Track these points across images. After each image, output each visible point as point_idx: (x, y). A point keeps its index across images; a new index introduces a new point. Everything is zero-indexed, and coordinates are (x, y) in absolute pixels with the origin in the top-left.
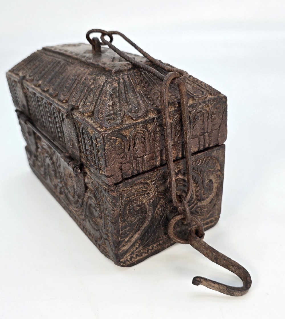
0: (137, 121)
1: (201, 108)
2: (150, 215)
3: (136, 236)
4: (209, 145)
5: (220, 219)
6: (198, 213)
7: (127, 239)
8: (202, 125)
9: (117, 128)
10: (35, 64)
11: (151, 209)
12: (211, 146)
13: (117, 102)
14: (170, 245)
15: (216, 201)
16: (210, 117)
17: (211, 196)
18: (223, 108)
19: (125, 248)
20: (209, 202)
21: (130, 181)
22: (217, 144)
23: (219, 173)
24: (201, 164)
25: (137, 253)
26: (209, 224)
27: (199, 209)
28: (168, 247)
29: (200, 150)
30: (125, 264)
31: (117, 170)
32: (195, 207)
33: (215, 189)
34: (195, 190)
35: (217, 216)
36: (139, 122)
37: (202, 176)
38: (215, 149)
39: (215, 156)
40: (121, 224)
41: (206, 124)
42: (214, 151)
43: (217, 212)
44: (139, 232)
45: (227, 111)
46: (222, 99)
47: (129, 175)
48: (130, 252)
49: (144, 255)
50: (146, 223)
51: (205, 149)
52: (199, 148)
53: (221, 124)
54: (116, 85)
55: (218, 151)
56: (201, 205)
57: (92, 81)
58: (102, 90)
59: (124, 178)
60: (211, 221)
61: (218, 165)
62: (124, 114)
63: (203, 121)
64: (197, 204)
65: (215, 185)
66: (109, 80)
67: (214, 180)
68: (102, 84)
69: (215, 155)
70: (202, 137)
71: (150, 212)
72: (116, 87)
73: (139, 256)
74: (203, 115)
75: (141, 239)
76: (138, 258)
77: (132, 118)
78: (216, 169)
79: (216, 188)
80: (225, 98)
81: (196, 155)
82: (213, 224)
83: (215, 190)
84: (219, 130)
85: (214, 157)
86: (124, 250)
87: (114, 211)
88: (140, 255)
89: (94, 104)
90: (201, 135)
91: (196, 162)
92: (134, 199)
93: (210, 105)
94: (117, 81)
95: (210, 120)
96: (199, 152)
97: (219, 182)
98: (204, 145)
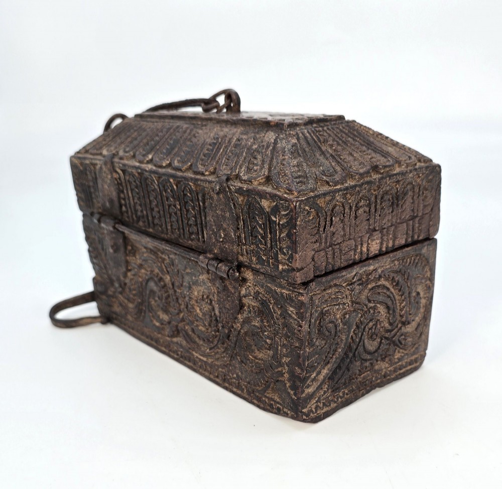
0: (335, 188)
1: (411, 178)
2: (344, 339)
3: (325, 372)
4: (418, 237)
5: (426, 358)
6: (401, 344)
7: (314, 375)
8: (412, 203)
9: (312, 194)
10: (129, 137)
11: (345, 329)
12: (421, 238)
13: (302, 162)
14: (365, 392)
15: (423, 328)
16: (421, 192)
17: (417, 319)
18: (436, 181)
19: (310, 390)
20: (414, 329)
21: (324, 279)
22: (428, 236)
23: (428, 282)
24: (409, 265)
25: (324, 401)
26: (413, 364)
27: (403, 337)
28: (363, 395)
29: (408, 243)
30: (308, 418)
31: (309, 260)
32: (398, 334)
33: (423, 308)
34: (400, 306)
35: (422, 353)
36: (337, 189)
37: (409, 284)
38: (426, 243)
39: (426, 255)
40: (307, 350)
41: (416, 202)
42: (424, 246)
43: (423, 345)
44: (329, 366)
45: (440, 188)
46: (436, 168)
47: (322, 271)
48: (315, 398)
49: (333, 405)
50: (338, 353)
51: (414, 243)
52: (406, 240)
53: (433, 206)
54: (294, 141)
55: (429, 246)
56: (405, 331)
57: (252, 140)
58: (274, 148)
59: (316, 275)
60: (416, 361)
61: (428, 270)
62: (317, 178)
63: (413, 199)
64: (400, 328)
65: (423, 301)
66: (282, 136)
67: (422, 294)
68: (273, 141)
69: (425, 253)
70: (411, 222)
71: (344, 334)
72: (296, 143)
73: (327, 406)
74: (414, 189)
75: (331, 378)
76: (325, 409)
77: (328, 183)
78: (426, 276)
79: (423, 306)
80: (439, 166)
81: (404, 250)
82: (418, 364)
83: (422, 310)
84: (431, 215)
85: (424, 257)
86: (308, 393)
87: (301, 327)
88: (328, 404)
89: (267, 167)
90: (410, 220)
91: (403, 260)
92: (326, 311)
93: (421, 175)
94: (294, 136)
95: (421, 198)
96: (406, 245)
97: (428, 297)
98: (413, 237)
